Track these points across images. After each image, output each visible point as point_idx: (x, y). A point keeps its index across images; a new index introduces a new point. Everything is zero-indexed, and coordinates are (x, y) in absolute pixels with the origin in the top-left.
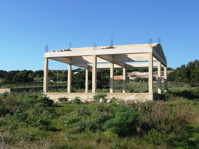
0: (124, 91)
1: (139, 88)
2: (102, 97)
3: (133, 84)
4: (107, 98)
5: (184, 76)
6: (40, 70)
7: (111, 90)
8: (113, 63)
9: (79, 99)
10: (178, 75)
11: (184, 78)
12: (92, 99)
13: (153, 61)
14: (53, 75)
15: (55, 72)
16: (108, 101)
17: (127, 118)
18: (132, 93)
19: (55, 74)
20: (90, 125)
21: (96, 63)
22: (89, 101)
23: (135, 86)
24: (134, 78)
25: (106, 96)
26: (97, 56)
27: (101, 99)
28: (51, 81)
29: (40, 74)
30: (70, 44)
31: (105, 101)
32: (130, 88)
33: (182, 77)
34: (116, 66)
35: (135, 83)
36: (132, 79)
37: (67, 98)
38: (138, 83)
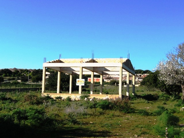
0: (101, 94)
1: (114, 91)
2: (86, 97)
3: (108, 88)
4: (90, 97)
5: (152, 82)
6: (6, 69)
7: (91, 92)
8: (93, 71)
9: (70, 98)
10: (147, 81)
11: (152, 84)
12: (79, 98)
13: (122, 71)
14: (20, 74)
15: (22, 72)
16: (91, 100)
17: (106, 104)
18: (107, 95)
19: (23, 74)
20: (90, 106)
21: (82, 71)
22: (77, 99)
23: (110, 89)
24: (109, 81)
25: (89, 96)
26: (83, 67)
27: (86, 98)
28: (18, 81)
29: (6, 73)
30: (60, 56)
31: (89, 99)
32: (105, 92)
33: (150, 83)
34: (95, 73)
35: (110, 86)
36: (107, 81)
37: (62, 97)
38: (113, 86)
